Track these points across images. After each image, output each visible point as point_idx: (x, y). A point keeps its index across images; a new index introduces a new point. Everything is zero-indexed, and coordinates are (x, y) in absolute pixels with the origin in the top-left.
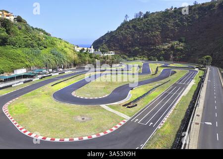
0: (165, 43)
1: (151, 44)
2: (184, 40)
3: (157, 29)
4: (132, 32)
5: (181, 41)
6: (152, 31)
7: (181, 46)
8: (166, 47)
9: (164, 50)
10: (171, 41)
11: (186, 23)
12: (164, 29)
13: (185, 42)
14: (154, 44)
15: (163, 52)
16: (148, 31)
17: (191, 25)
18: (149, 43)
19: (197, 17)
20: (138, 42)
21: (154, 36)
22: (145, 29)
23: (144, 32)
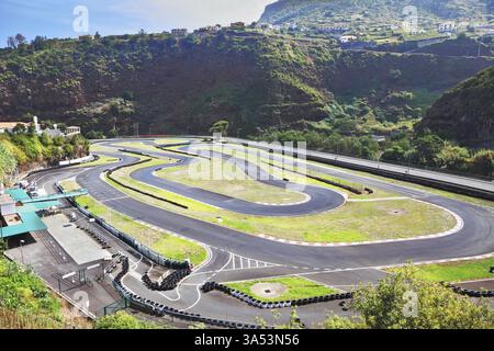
0: (94, 101)
1: (62, 105)
2: (132, 96)
3: (74, 75)
4: (10, 79)
5: (126, 97)
6: (62, 79)
7: (129, 107)
8: (99, 110)
9: (96, 115)
10: (107, 97)
11: (131, 66)
12: (89, 75)
13: (134, 99)
14: (71, 106)
15: (95, 120)
16: (52, 77)
17: (141, 71)
18: (58, 102)
19: (150, 56)
20: (29, 101)
21: (70, 88)
22: (44, 74)
23: (43, 79)
